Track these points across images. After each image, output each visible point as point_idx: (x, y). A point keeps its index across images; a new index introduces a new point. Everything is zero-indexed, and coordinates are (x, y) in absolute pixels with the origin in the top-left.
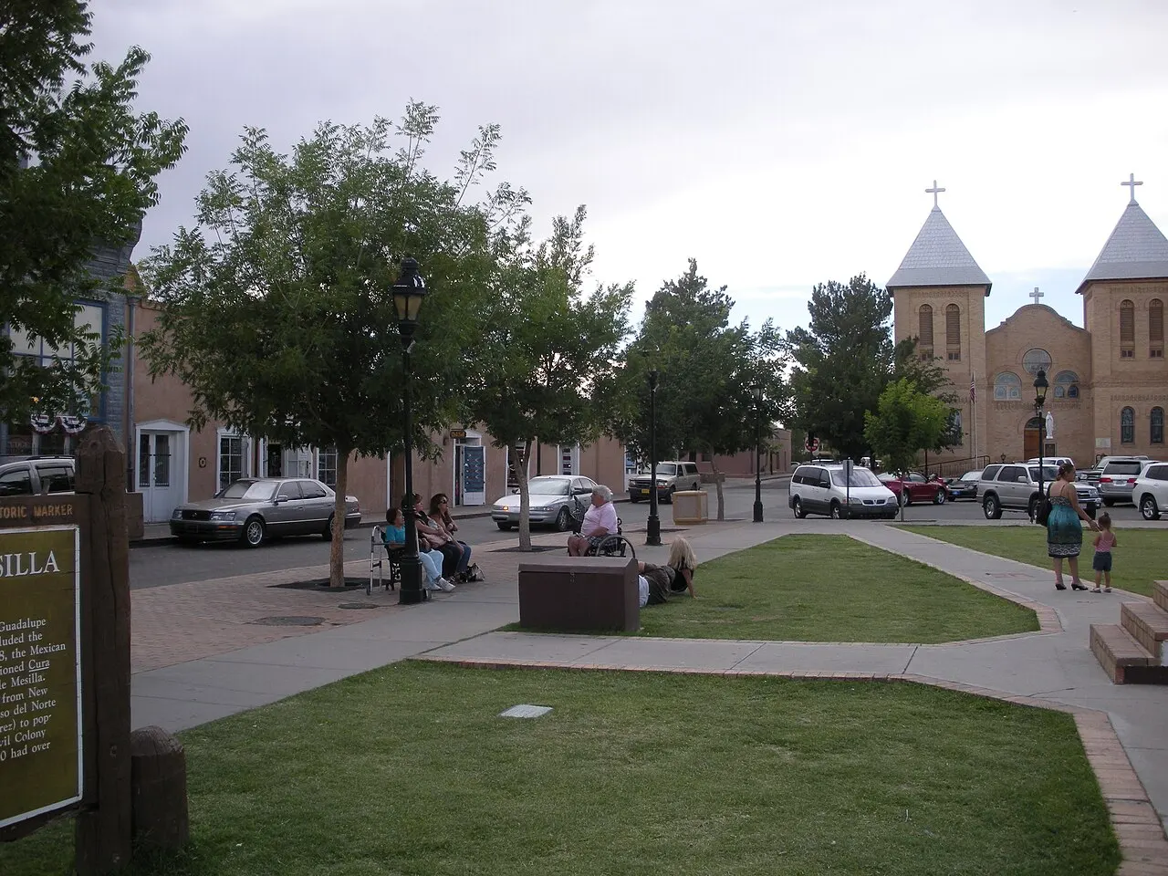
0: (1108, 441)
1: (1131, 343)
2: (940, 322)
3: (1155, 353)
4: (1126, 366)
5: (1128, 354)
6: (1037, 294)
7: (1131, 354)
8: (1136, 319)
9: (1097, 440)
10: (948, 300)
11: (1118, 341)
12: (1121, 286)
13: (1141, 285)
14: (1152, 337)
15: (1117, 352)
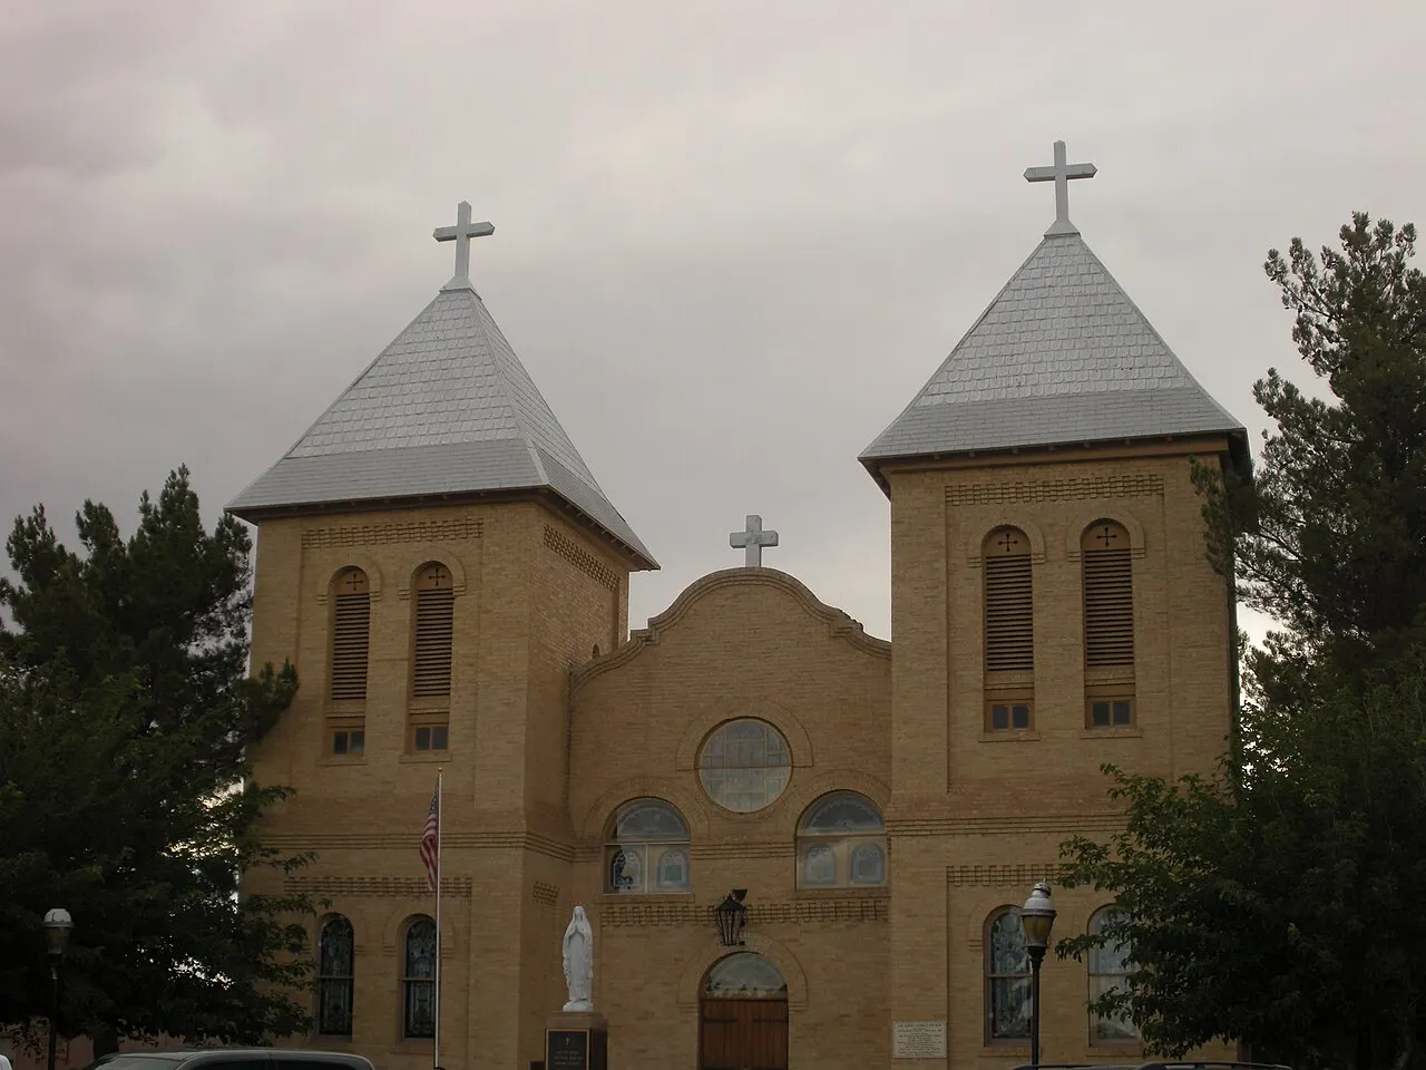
0: (938, 1033)
1: (1019, 677)
2: (390, 629)
3: (1105, 711)
4: (1003, 758)
5: (1010, 715)
6: (757, 538)
7: (1022, 716)
8: (1037, 588)
9: (896, 1027)
10: (421, 551)
11: (972, 672)
12: (984, 478)
13: (1055, 474)
14: (1093, 658)
15: (972, 711)
